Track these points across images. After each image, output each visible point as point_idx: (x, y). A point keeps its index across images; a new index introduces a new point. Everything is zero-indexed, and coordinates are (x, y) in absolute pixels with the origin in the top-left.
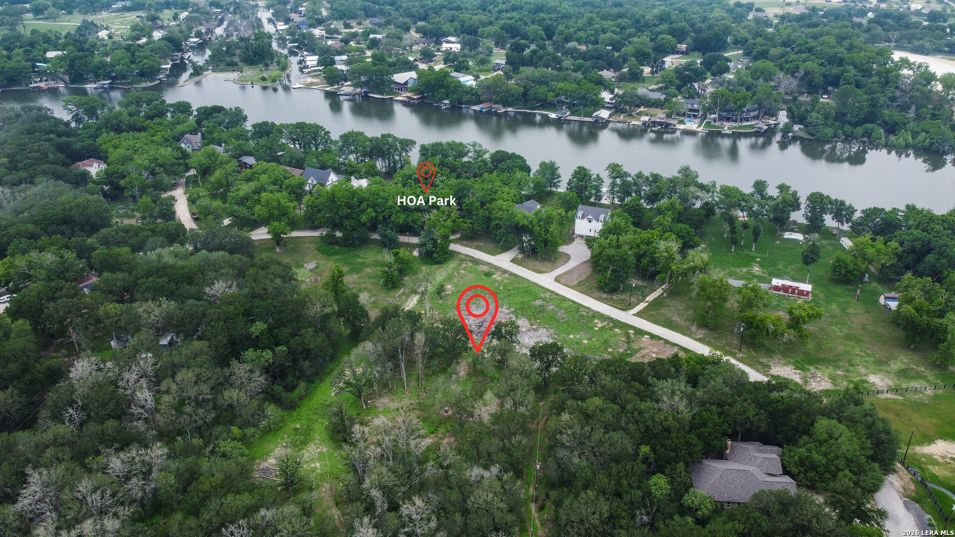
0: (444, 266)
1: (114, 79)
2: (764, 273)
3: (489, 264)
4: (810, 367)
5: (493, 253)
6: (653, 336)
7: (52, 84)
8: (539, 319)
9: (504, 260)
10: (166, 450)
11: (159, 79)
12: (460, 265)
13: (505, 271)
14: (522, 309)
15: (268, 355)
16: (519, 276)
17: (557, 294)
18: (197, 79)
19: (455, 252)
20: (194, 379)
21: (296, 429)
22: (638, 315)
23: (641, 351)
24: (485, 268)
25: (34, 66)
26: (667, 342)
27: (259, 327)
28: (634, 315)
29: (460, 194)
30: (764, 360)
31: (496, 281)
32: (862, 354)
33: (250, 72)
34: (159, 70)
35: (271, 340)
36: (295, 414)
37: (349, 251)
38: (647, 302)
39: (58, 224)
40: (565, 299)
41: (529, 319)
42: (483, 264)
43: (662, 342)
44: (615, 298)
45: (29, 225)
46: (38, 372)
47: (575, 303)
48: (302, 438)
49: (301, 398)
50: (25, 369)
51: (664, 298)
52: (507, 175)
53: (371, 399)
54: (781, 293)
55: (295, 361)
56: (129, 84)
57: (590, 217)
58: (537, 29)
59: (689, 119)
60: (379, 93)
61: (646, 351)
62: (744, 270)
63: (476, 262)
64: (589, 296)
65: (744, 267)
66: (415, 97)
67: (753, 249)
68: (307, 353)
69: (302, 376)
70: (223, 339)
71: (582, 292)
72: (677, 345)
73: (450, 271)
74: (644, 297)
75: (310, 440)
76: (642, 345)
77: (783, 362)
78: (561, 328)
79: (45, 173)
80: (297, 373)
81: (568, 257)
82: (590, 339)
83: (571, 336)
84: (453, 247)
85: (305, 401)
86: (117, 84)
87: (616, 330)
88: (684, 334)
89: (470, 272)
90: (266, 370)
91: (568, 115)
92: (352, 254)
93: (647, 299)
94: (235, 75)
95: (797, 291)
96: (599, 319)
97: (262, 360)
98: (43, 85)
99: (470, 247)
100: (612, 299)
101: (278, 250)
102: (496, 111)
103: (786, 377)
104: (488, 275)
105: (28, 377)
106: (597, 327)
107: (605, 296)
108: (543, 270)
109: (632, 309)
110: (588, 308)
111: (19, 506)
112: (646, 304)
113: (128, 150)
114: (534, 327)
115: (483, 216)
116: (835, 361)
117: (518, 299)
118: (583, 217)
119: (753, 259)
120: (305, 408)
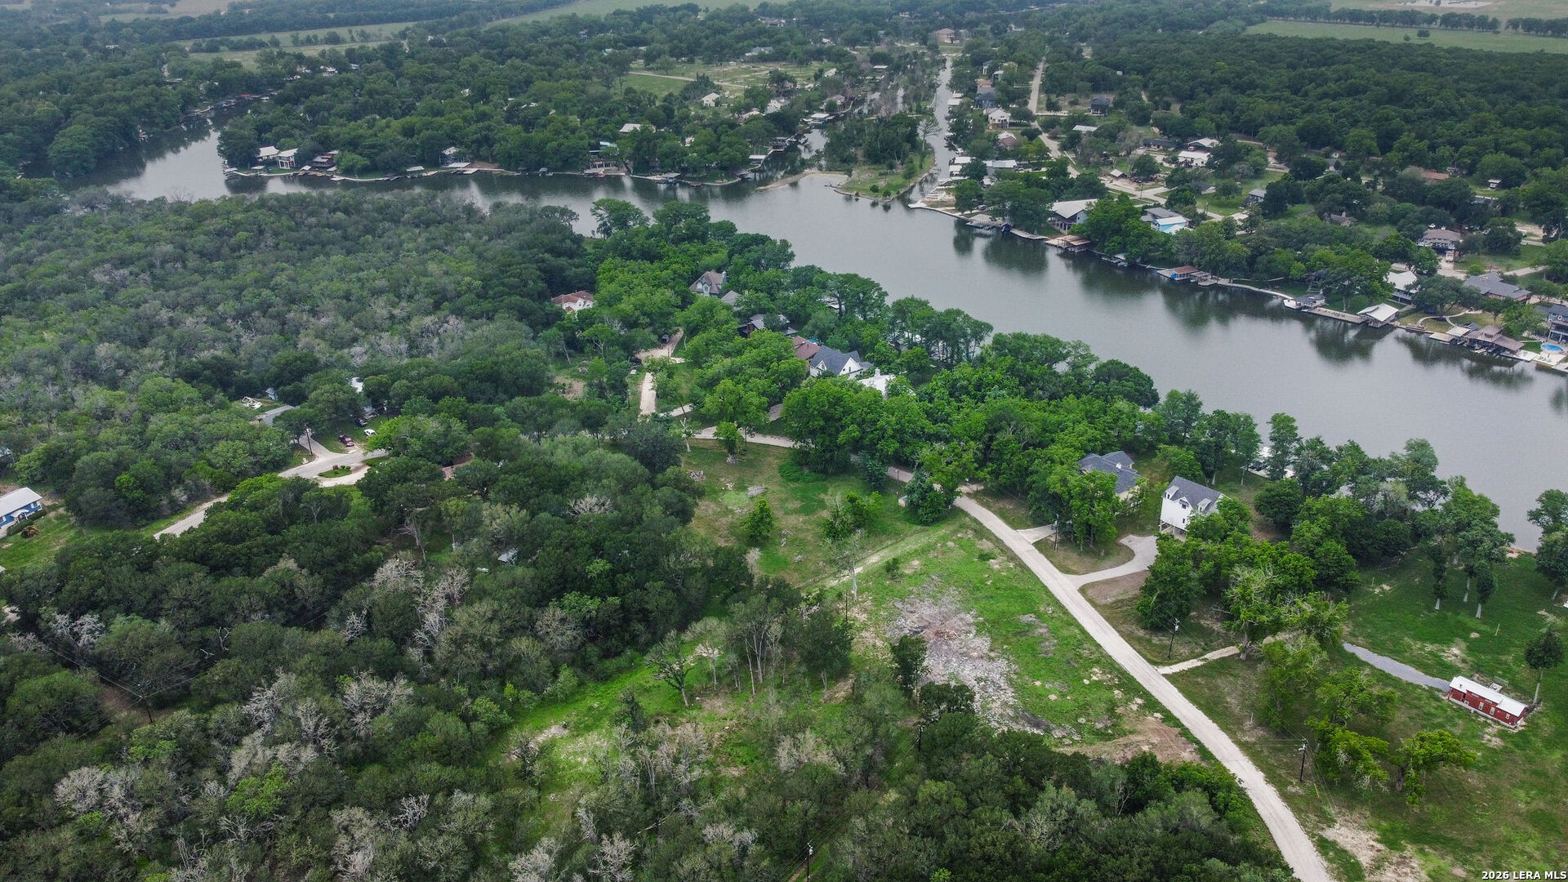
0: (931, 529)
1: (684, 170)
2: (1464, 661)
3: (998, 542)
4: (1409, 847)
5: (1015, 524)
6: (1169, 718)
7: (613, 171)
8: (1010, 644)
9: (1023, 541)
10: (410, 691)
11: (741, 176)
12: (955, 532)
13: (1013, 557)
14: (994, 623)
15: (592, 605)
16: (1028, 570)
17: (1066, 612)
18: (791, 179)
19: (962, 511)
20: (489, 614)
21: (591, 708)
22: (1172, 678)
23: (1131, 736)
24: (986, 545)
25: (598, 146)
26: (1185, 733)
27: (599, 566)
28: (1165, 676)
29: (996, 425)
30: (1332, 810)
31: (990, 569)
32: (1537, 854)
33: (863, 174)
34: (747, 163)
35: (608, 586)
36: (602, 688)
37: (817, 480)
38: (1205, 659)
39: (481, 382)
40: (1073, 622)
41: (994, 640)
42: (991, 540)
43: (1177, 730)
44: (1155, 640)
45: (447, 378)
46: (354, 563)
47: (1083, 631)
48: (590, 721)
49: (620, 670)
50: (342, 557)
51: (1240, 660)
52: (1098, 404)
53: (700, 695)
54: (1465, 705)
55: (626, 620)
56: (701, 179)
57: (1185, 499)
58: (1364, 137)
59: (1553, 343)
60: (1027, 230)
61: (1140, 738)
62: (1429, 647)
63: (981, 531)
64: (1115, 627)
65: (1434, 641)
66: (1075, 243)
67: (1478, 615)
68: (645, 615)
69: (633, 641)
70: (551, 572)
71: (1107, 619)
72: (1198, 742)
73: (933, 540)
74: (1205, 651)
75: (597, 727)
76: (1139, 727)
77: (1363, 822)
78: (1031, 667)
79: (510, 308)
80: (627, 636)
81: (1130, 555)
82: (1063, 695)
83: (1038, 683)
84: (961, 502)
85: (623, 676)
86: (689, 179)
87: (1116, 692)
88: (1225, 728)
89: (961, 547)
90: (586, 623)
91: (1318, 305)
92: (820, 484)
93: (1208, 656)
94: (840, 179)
95: (1493, 709)
96: (1103, 668)
97: (584, 610)
98: (601, 171)
99: (989, 508)
100: (1149, 641)
101: (729, 459)
102: (1196, 283)
103: (1348, 848)
104: (984, 557)
105: (340, 567)
106: (1089, 678)
107: (1141, 633)
108: (1074, 568)
109: (1170, 664)
110: (1099, 646)
111: (246, 709)
112: (1199, 664)
113: (623, 286)
114: (992, 654)
115: (1019, 465)
116: (1469, 850)
117: (1002, 606)
118: (1174, 498)
119: (1462, 632)
120: (619, 685)
